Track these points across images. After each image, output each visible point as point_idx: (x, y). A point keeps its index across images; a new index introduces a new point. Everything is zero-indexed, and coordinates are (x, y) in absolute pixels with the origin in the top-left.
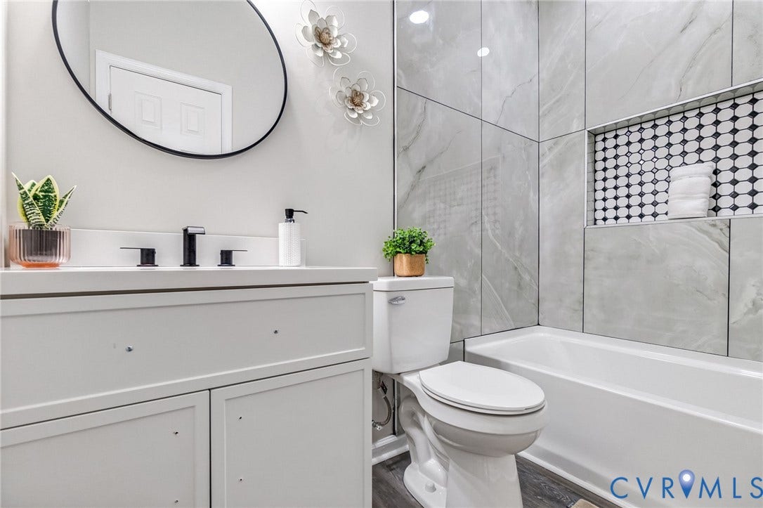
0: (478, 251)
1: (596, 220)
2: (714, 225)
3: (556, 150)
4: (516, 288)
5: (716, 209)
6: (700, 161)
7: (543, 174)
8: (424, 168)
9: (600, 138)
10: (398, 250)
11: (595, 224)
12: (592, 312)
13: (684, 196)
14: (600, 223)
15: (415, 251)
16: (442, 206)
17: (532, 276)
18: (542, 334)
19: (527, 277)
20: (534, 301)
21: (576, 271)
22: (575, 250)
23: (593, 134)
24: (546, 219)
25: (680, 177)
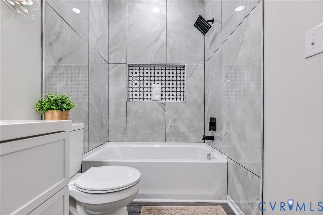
0: (87, 109)
1: (129, 99)
2: (163, 104)
3: (116, 68)
4: (101, 127)
5: (162, 99)
6: (158, 84)
7: (110, 77)
8: (61, 59)
9: (131, 68)
10: (52, 107)
11: (129, 100)
12: (130, 133)
13: (155, 93)
14: (131, 100)
15: (65, 109)
16: (71, 83)
17: (106, 121)
18: (110, 145)
19: (104, 121)
20: (107, 131)
21: (123, 118)
22: (123, 109)
23: (129, 66)
24: (111, 97)
25: (154, 88)
